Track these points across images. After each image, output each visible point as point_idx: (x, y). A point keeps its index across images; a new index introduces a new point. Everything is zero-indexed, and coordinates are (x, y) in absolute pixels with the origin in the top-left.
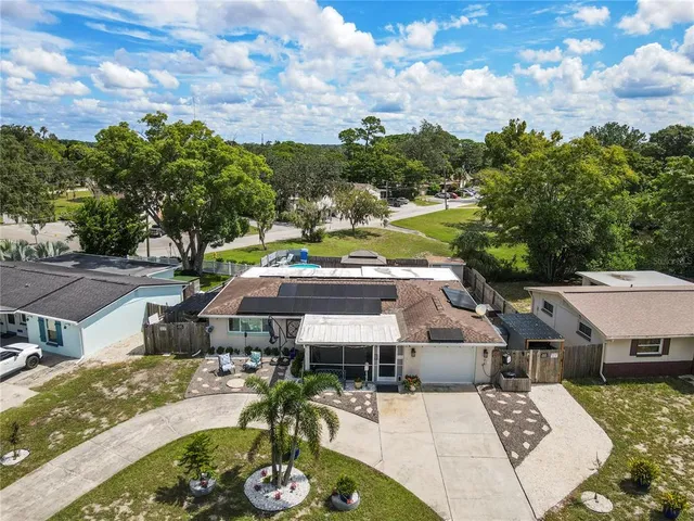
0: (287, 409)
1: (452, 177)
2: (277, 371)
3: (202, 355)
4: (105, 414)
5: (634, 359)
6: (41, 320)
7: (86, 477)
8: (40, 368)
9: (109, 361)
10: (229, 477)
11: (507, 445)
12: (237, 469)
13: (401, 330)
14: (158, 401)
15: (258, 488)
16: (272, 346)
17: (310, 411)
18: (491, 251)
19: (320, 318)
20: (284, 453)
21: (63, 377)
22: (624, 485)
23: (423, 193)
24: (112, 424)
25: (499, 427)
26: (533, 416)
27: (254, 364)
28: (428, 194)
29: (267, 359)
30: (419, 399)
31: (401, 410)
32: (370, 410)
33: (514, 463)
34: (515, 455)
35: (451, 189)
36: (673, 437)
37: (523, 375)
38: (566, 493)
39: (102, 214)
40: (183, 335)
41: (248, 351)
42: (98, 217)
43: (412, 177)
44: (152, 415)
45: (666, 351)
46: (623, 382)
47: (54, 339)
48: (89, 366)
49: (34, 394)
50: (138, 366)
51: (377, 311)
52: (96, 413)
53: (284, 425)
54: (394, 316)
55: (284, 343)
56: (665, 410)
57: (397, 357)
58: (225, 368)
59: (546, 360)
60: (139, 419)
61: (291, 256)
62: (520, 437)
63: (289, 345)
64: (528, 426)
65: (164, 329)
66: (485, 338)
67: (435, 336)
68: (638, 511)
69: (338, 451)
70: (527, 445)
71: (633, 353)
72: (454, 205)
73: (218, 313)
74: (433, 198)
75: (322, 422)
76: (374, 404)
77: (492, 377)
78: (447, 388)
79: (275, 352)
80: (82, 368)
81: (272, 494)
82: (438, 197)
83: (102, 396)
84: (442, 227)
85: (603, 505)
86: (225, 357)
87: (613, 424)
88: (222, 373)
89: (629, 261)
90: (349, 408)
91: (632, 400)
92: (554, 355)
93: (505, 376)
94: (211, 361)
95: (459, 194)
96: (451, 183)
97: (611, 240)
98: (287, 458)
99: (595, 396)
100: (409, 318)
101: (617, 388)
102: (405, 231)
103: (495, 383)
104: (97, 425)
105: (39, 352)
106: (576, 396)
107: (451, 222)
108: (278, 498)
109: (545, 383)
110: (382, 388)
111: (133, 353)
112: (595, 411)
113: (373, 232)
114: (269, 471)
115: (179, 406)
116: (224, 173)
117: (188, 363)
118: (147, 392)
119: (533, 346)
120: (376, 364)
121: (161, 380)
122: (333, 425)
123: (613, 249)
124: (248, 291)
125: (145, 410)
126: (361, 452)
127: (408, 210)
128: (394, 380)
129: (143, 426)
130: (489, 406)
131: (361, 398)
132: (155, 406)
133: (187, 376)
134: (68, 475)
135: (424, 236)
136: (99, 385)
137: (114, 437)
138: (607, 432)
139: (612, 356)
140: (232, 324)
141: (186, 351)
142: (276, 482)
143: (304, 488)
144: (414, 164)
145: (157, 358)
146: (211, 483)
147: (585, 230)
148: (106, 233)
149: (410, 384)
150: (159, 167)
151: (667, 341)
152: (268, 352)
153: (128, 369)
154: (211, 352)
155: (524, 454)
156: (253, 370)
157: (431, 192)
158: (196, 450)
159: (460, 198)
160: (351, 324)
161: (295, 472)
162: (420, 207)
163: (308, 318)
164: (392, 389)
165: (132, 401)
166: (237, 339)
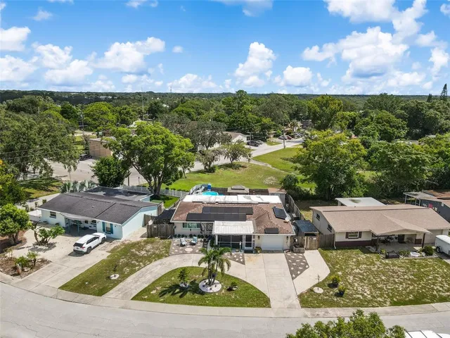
0: (214, 259)
1: (289, 125)
2: (204, 245)
3: (171, 238)
4: (141, 261)
5: (347, 240)
6: (103, 223)
7: (143, 283)
8: (106, 243)
9: (134, 240)
10: (192, 283)
11: (292, 273)
12: (195, 280)
13: (254, 229)
14: (159, 257)
15: (204, 286)
16: (201, 234)
17: (222, 260)
18: (299, 185)
19: (221, 223)
20: (212, 274)
21: (118, 247)
22: (329, 285)
23: (272, 136)
24: (145, 265)
25: (290, 266)
26: (304, 262)
27: (194, 242)
28: (274, 137)
29: (199, 240)
30: (261, 255)
31: (254, 260)
32: (242, 260)
33: (293, 278)
34: (294, 276)
35: (288, 133)
36: (353, 270)
37: (302, 246)
38: (309, 287)
39: (109, 165)
40: (163, 230)
41: (191, 236)
42: (107, 167)
43: (265, 128)
44: (158, 262)
45: (360, 237)
46: (342, 249)
47: (109, 231)
48: (126, 242)
49: (109, 254)
50: (147, 243)
51: (244, 219)
52: (137, 261)
53: (213, 265)
54: (251, 222)
55: (206, 233)
56: (354, 260)
57: (253, 239)
58: (183, 243)
59: (311, 241)
60: (154, 263)
61: (203, 187)
62: (297, 269)
63: (208, 234)
64: (301, 266)
65: (155, 227)
66: (287, 232)
67: (268, 231)
68: (331, 293)
69: (230, 274)
70: (299, 272)
71: (347, 237)
72: (289, 145)
73: (177, 220)
74: (277, 140)
75: (225, 264)
76: (243, 258)
77: (290, 247)
78: (272, 252)
79: (202, 237)
80: (123, 244)
81: (209, 288)
82: (280, 138)
83: (137, 255)
84: (281, 160)
85: (320, 291)
86: (183, 239)
87: (332, 265)
88: (182, 245)
89: (360, 192)
90: (234, 259)
91: (343, 256)
92: (315, 239)
93: (296, 246)
94: (176, 241)
95: (293, 137)
96: (288, 129)
97: (354, 182)
98: (214, 276)
99: (330, 254)
100: (258, 223)
101: (339, 251)
102: (260, 164)
103: (291, 250)
104: (139, 265)
105: (105, 236)
106: (322, 254)
107: (287, 157)
108: (211, 289)
109: (311, 249)
110: (246, 252)
111: (142, 237)
112: (327, 260)
113: (242, 165)
114: (207, 281)
115: (168, 258)
116: (173, 152)
117: (167, 241)
118: (154, 253)
119: (307, 235)
120: (244, 242)
121: (158, 249)
122: (229, 265)
123: (355, 186)
124: (189, 210)
125: (155, 260)
126: (239, 275)
127: (263, 149)
128: (251, 248)
129: (156, 266)
130: (288, 258)
131: (238, 256)
132: (159, 259)
133: (168, 247)
134: (136, 282)
135: (270, 166)
136: (134, 250)
137: (147, 270)
138: (330, 268)
139: (338, 239)
140: (184, 225)
141: (164, 237)
142: (210, 284)
143: (219, 286)
144: (266, 121)
145: (153, 239)
146: (188, 285)
147: (341, 177)
148: (111, 174)
149: (257, 250)
150: (143, 149)
151: (360, 233)
152: (199, 237)
153: (143, 244)
154: (175, 236)
155: (297, 275)
156: (194, 244)
157: (277, 136)
158: (183, 273)
159: (293, 140)
160: (234, 226)
161: (216, 281)
162: (270, 147)
163: (216, 223)
164: (250, 252)
165: (149, 257)
166: (187, 231)
